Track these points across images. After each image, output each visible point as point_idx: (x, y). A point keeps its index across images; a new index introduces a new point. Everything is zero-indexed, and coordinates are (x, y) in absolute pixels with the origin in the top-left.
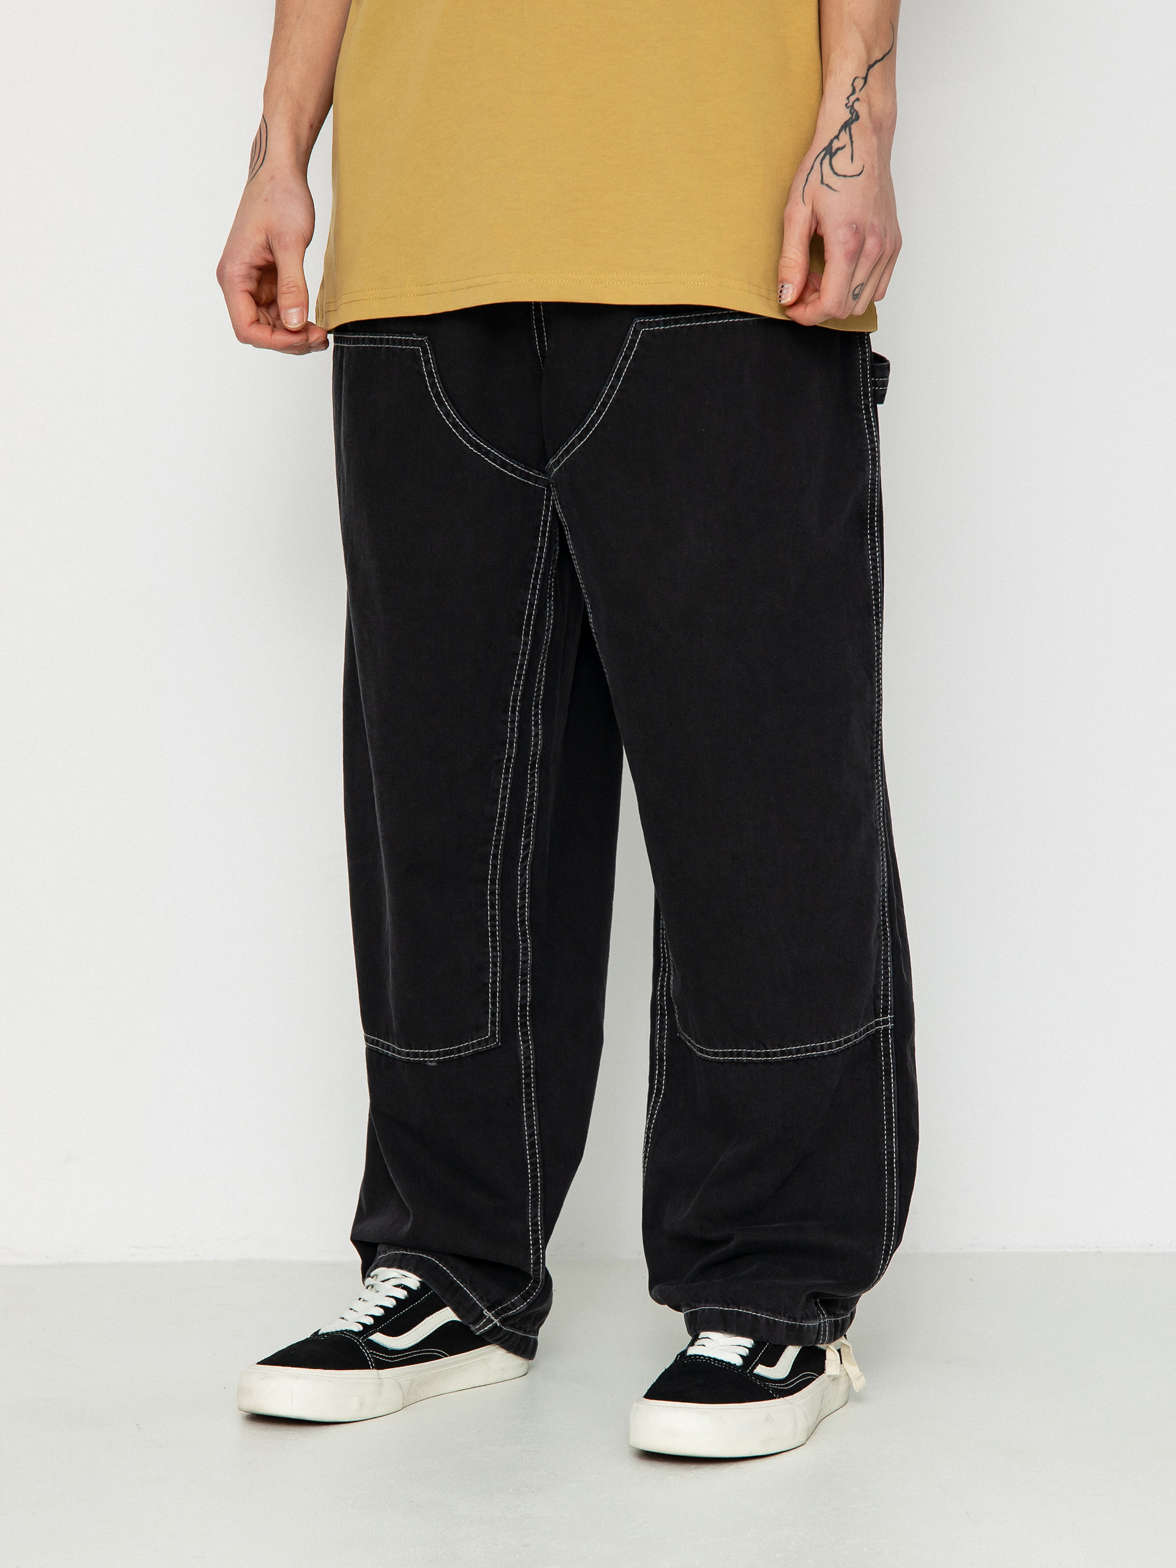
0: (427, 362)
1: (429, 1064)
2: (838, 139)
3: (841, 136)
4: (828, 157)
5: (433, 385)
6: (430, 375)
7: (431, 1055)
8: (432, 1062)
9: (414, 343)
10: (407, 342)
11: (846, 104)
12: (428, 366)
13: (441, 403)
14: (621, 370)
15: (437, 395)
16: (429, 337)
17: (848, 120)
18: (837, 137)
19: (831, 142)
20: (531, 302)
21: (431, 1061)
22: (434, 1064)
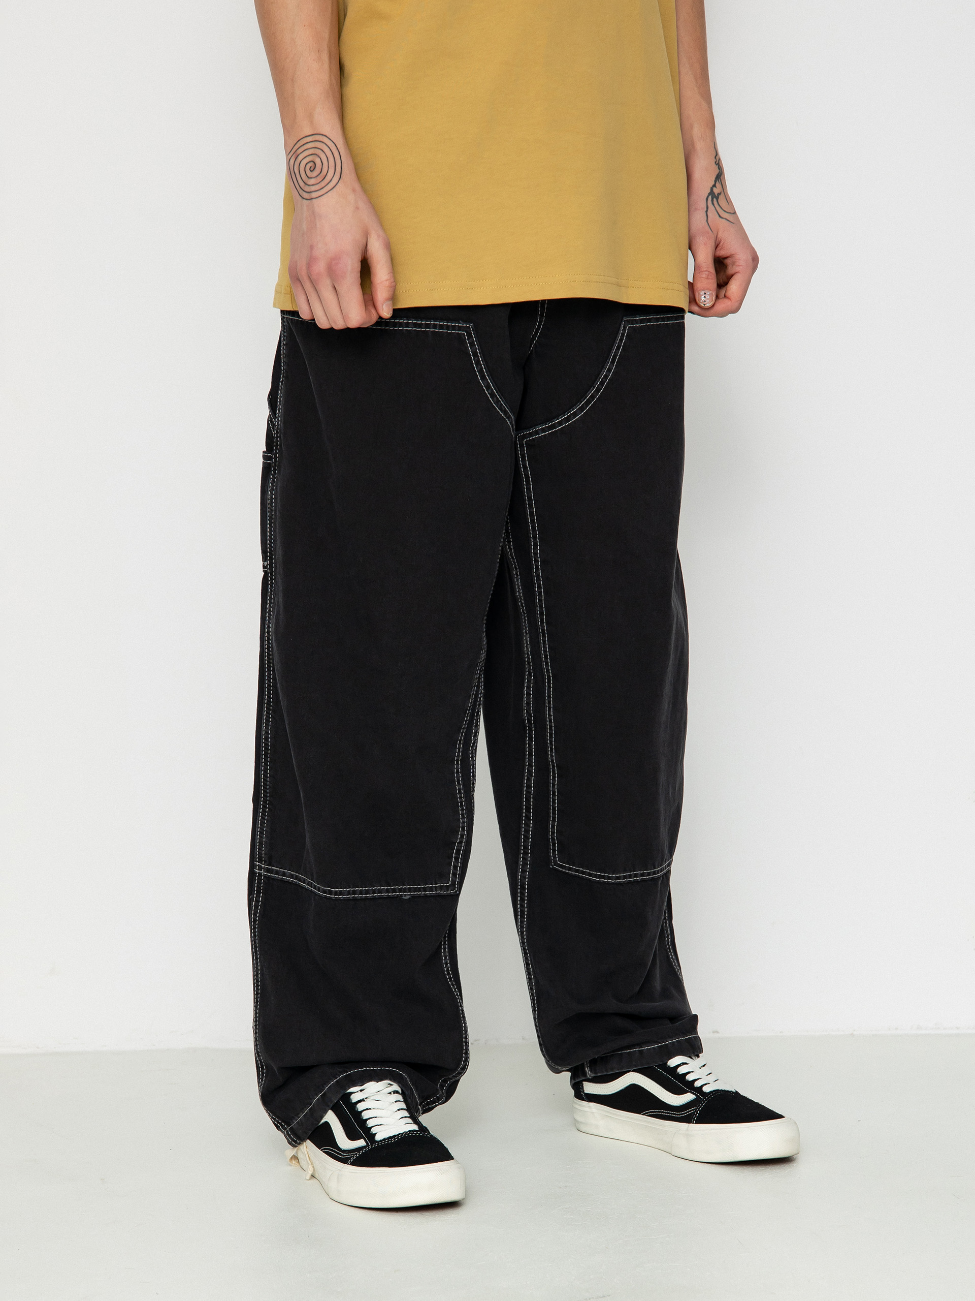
0: (472, 344)
1: (404, 897)
2: (716, 187)
3: (717, 185)
4: (715, 199)
5: (478, 363)
6: (475, 354)
7: (405, 890)
8: (407, 896)
9: (460, 328)
10: (454, 328)
11: (716, 162)
12: (473, 348)
13: (483, 378)
14: (615, 357)
15: (481, 371)
16: (474, 324)
17: (718, 174)
18: (714, 186)
19: (712, 189)
20: (539, 301)
21: (405, 895)
22: (407, 897)
